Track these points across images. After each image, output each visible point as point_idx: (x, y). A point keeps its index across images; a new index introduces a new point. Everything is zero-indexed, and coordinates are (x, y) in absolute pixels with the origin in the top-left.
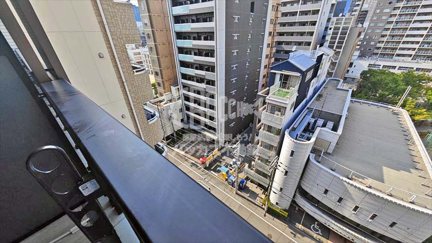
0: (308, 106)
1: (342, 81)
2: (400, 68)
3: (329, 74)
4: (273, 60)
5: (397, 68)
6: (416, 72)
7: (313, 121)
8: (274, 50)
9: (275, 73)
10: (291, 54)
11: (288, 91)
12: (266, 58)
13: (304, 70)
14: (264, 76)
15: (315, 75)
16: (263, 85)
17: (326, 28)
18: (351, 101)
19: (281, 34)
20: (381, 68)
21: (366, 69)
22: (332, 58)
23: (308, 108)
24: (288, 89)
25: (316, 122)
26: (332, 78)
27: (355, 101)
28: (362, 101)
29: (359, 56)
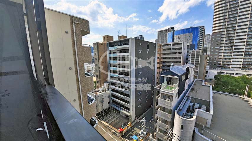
0: (187, 95)
1: (204, 81)
2: (237, 74)
3: (195, 77)
4: (161, 70)
5: (235, 74)
6: (247, 76)
7: (192, 105)
8: (161, 65)
9: (163, 77)
10: (171, 67)
11: (172, 86)
12: (157, 69)
13: (180, 75)
14: (157, 78)
15: (187, 78)
16: (157, 83)
17: (187, 55)
18: (213, 92)
19: (164, 58)
20: (225, 74)
21: (216, 74)
22: (194, 69)
23: (187, 97)
24: (172, 85)
25: (194, 105)
26: (197, 79)
27: (216, 93)
28: (220, 93)
29: (210, 68)
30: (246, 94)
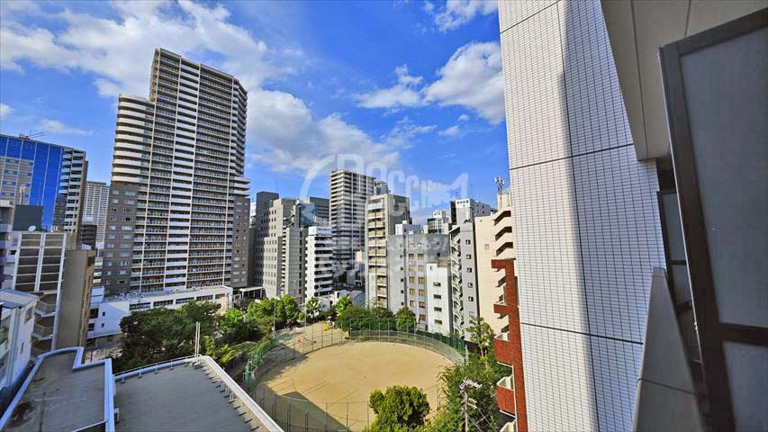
1: (82, 349)
2: (178, 301)
18: (116, 381)
20: (152, 307)
21: (128, 313)
22: (34, 310)
26: (52, 352)
27: (126, 378)
30: (197, 348)
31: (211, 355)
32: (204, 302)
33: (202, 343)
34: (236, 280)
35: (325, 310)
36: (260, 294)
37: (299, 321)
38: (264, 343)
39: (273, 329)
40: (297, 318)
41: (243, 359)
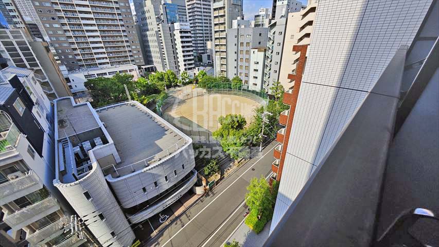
0: (57, 138)
1: (72, 98)
5: (107, 74)
7: (79, 149)
18: (97, 111)
20: (97, 77)
25: (82, 148)
27: (100, 110)
28: (106, 107)
29: (68, 70)
30: (129, 97)
31: (137, 100)
32: (124, 74)
33: (131, 95)
34: (137, 61)
35: (192, 78)
36: (153, 69)
37: (178, 84)
38: (162, 95)
39: (166, 88)
40: (177, 82)
41: (154, 102)
